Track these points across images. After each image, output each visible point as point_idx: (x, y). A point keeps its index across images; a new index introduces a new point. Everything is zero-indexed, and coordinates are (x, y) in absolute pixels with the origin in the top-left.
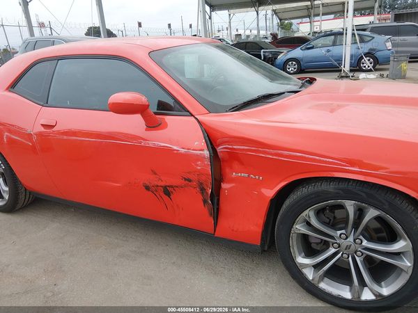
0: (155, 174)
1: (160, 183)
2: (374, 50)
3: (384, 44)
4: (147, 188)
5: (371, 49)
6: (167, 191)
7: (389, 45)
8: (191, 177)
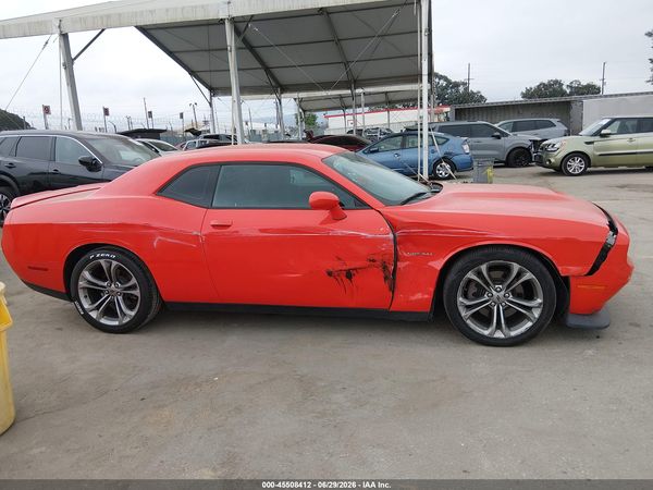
0: (339, 259)
1: (344, 267)
2: (450, 154)
3: (462, 147)
4: (330, 274)
5: (446, 153)
6: (349, 275)
7: (466, 147)
8: (375, 257)
